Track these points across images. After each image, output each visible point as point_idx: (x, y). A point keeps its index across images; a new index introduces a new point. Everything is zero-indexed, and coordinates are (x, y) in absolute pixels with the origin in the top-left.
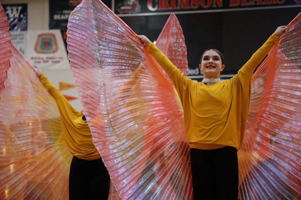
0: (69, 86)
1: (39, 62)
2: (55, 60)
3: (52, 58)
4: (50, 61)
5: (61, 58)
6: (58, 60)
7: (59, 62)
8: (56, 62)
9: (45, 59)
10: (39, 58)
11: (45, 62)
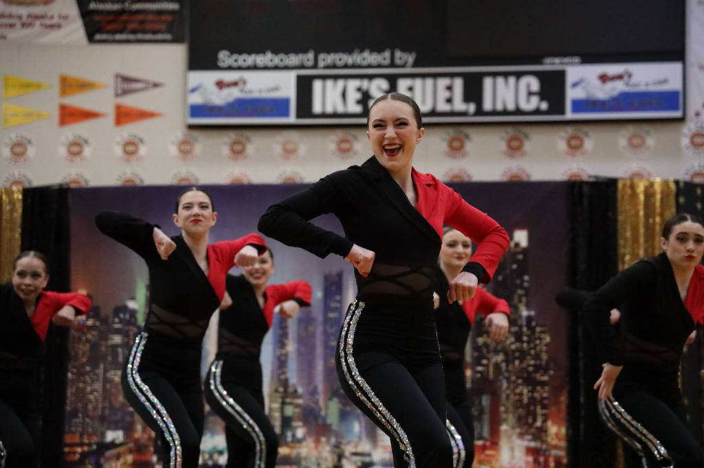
0: (84, 86)
1: (12, 26)
2: (48, 22)
3: (43, 17)
4: (38, 23)
5: (66, 18)
6: (55, 21)
7: (59, 26)
8: (52, 26)
9: (24, 19)
10: (10, 16)
11: (24, 25)
